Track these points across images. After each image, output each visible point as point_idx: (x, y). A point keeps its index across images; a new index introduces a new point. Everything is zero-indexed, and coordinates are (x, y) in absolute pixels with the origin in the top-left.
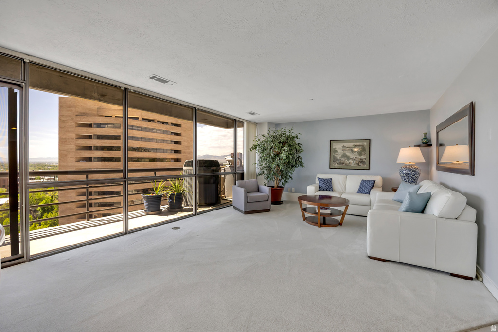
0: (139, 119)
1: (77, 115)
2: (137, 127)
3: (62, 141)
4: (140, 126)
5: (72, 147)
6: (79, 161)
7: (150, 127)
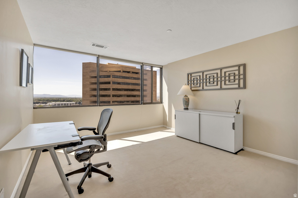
0: (121, 71)
1: (90, 72)
2: (120, 76)
3: (84, 86)
4: (122, 75)
5: (88, 89)
6: (91, 97)
7: (127, 76)
